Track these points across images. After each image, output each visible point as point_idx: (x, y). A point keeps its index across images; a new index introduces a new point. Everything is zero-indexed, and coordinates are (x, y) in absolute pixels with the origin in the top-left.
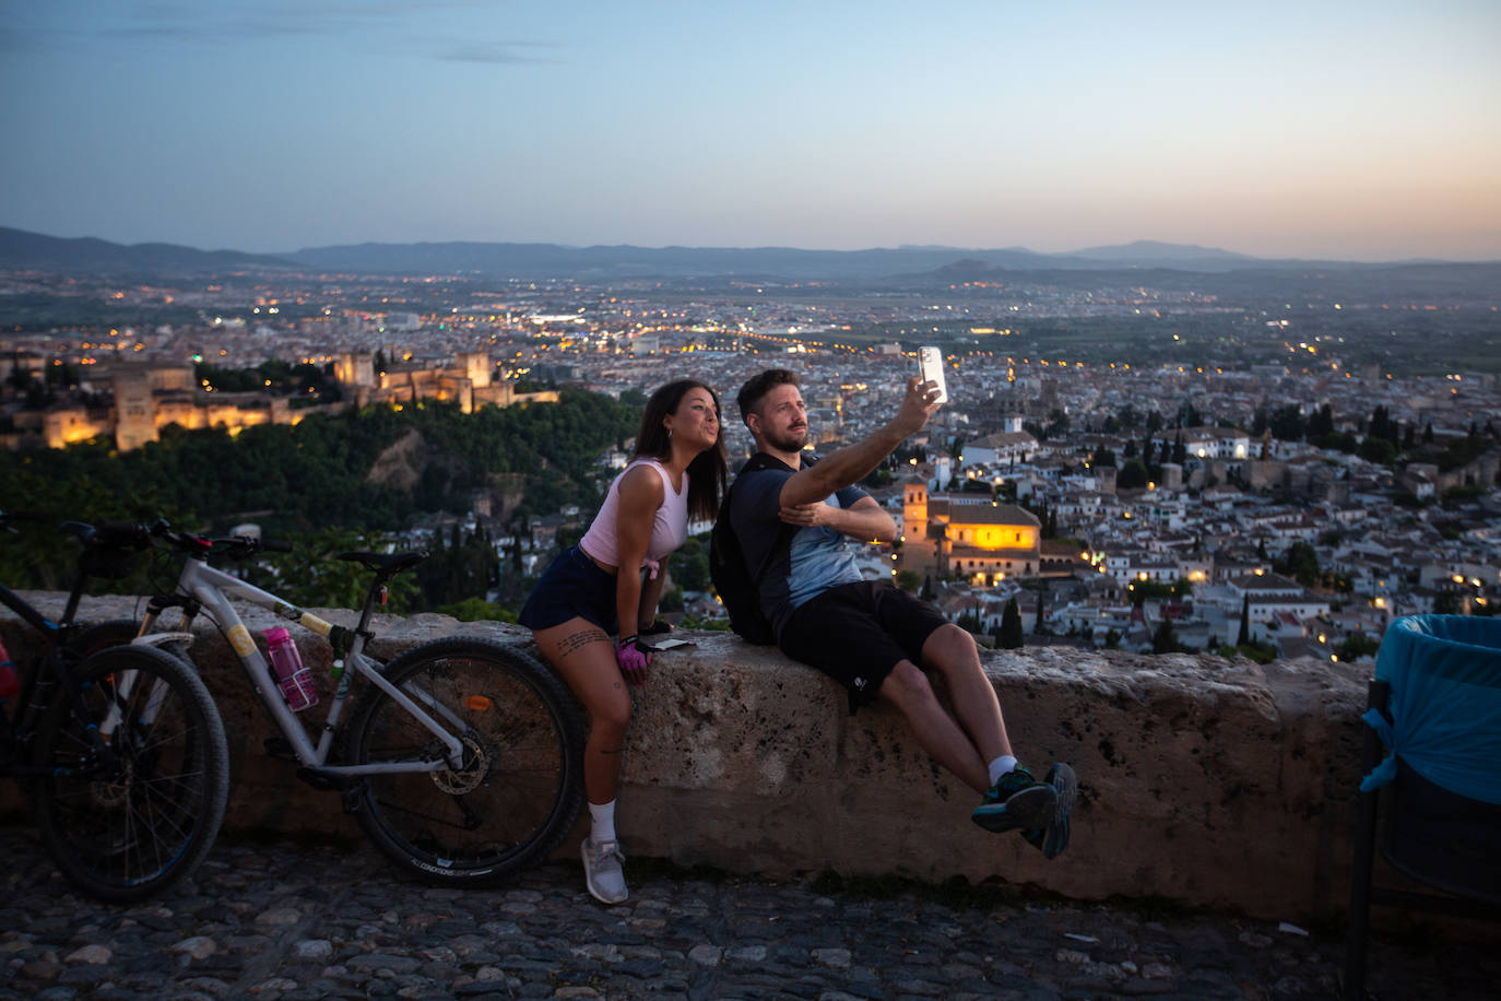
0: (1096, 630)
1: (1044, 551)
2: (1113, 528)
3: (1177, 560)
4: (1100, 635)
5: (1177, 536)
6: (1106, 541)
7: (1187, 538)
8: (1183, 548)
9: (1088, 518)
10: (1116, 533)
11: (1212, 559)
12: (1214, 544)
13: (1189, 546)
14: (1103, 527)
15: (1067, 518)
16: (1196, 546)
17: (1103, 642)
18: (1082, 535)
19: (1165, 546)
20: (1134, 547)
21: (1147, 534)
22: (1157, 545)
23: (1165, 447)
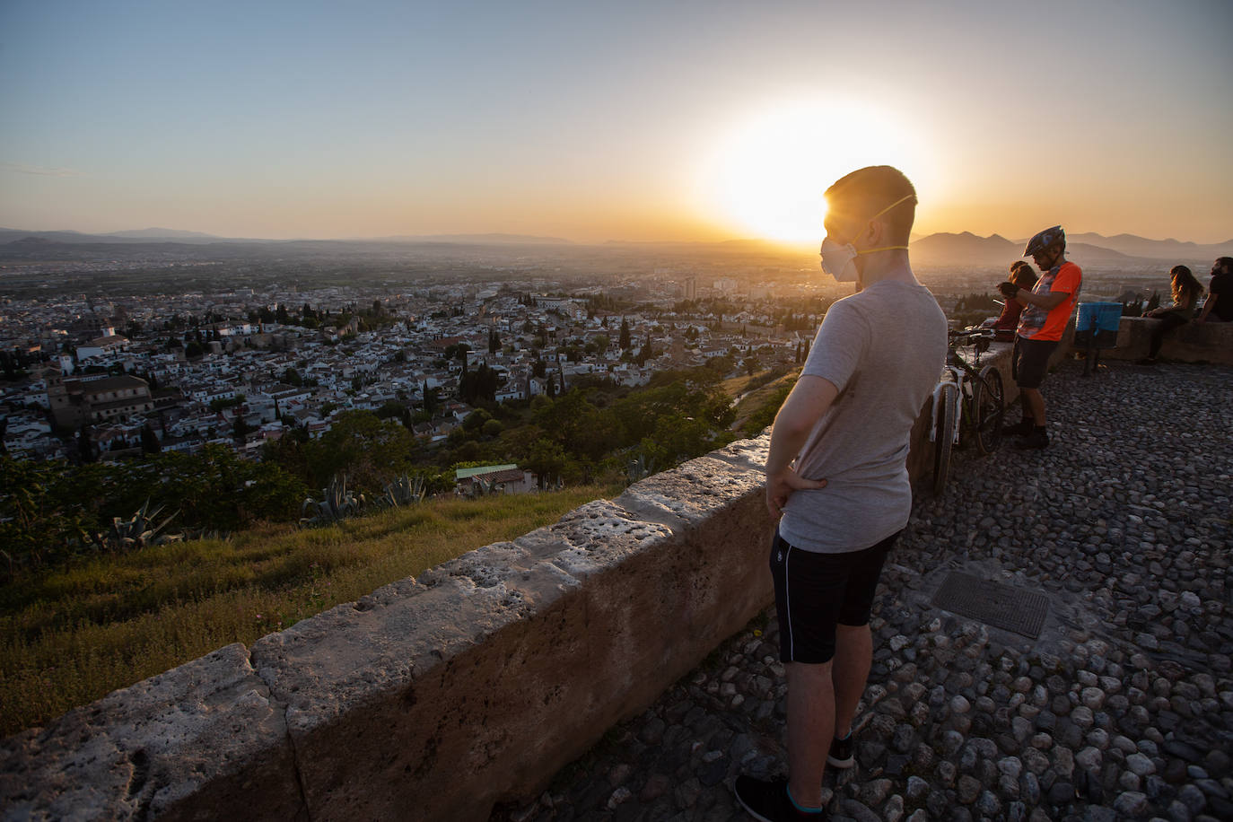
0: (200, 429)
1: (154, 397)
2: (192, 378)
3: (232, 387)
4: (204, 431)
5: (228, 376)
6: (189, 385)
7: (233, 376)
8: (234, 381)
9: (175, 375)
10: (194, 380)
11: (250, 384)
12: (248, 377)
13: (236, 380)
14: (186, 378)
15: (162, 377)
16: (240, 379)
17: (206, 434)
18: (175, 384)
19: (223, 381)
20: (206, 385)
21: (212, 377)
22: (219, 382)
23: (209, 333)
